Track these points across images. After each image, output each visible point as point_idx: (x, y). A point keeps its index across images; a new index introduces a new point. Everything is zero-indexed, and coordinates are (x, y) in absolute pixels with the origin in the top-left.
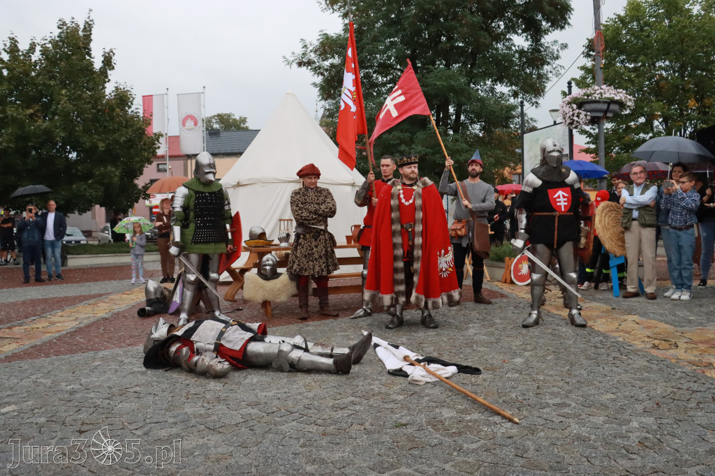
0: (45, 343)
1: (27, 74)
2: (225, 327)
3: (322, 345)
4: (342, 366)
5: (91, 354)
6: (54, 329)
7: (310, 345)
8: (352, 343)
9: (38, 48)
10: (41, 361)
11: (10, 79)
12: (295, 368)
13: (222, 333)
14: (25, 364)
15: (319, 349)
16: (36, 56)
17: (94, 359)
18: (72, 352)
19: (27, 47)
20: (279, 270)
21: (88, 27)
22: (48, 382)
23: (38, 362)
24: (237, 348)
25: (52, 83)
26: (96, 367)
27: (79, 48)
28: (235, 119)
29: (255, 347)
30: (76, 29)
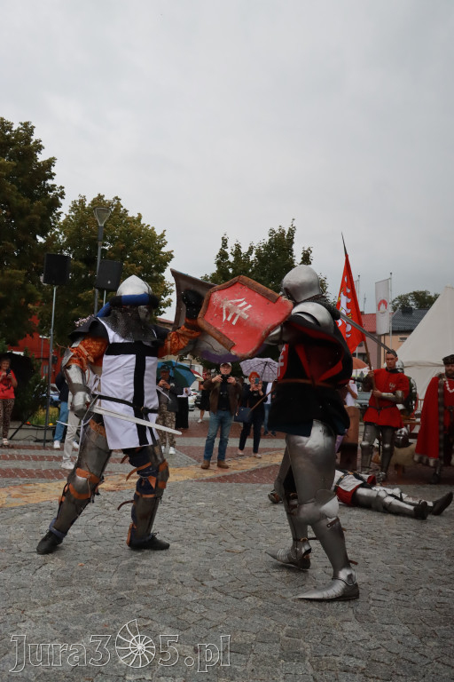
0: (231, 475)
2: (344, 476)
3: (414, 498)
4: (420, 513)
5: (258, 485)
6: (240, 467)
7: (404, 496)
8: (437, 499)
9: (254, 252)
10: (227, 485)
11: (233, 274)
12: (387, 510)
13: (341, 479)
14: (216, 485)
15: (410, 500)
16: (252, 257)
17: (258, 488)
18: (246, 482)
19: (247, 250)
20: (410, 441)
21: (292, 232)
22: (226, 495)
23: (224, 484)
24: (349, 490)
25: (262, 278)
26: (257, 492)
27: (284, 250)
28: (430, 297)
29: (363, 492)
30: (283, 234)
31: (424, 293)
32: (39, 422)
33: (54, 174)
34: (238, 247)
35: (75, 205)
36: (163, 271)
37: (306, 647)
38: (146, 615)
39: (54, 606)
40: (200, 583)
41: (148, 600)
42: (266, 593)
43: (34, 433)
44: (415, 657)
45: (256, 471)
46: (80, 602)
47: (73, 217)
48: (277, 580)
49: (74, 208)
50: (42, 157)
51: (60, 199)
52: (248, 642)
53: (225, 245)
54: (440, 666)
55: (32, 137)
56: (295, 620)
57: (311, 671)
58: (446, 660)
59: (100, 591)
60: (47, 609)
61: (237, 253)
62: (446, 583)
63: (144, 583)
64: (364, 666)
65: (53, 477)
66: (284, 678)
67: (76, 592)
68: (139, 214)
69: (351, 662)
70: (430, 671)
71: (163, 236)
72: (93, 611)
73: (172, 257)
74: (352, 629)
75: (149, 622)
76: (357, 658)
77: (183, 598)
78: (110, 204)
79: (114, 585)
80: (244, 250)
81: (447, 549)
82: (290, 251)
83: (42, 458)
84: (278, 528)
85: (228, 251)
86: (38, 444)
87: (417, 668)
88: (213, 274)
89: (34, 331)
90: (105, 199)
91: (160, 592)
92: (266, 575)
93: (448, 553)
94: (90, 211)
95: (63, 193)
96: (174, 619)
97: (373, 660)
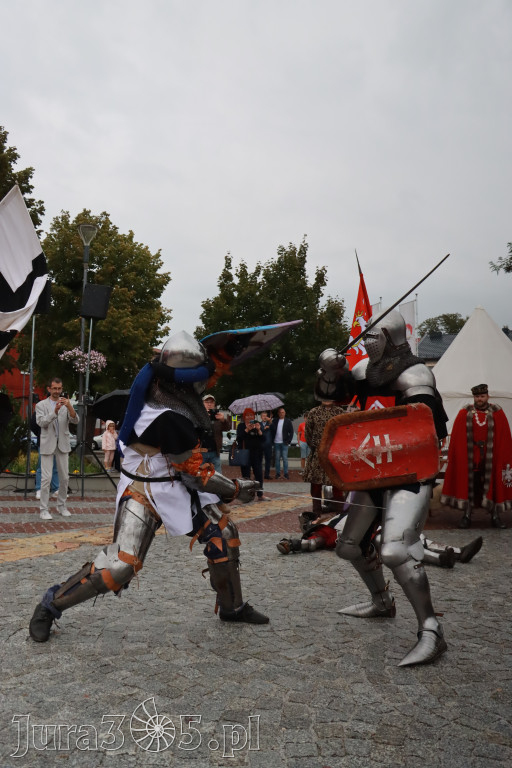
1: (253, 295)
3: (440, 544)
4: (446, 561)
5: (266, 534)
6: (247, 515)
7: (429, 542)
8: (466, 544)
9: (262, 272)
11: (239, 298)
16: (260, 279)
17: (266, 537)
18: (253, 531)
19: (254, 271)
21: (304, 249)
25: (271, 302)
26: (265, 542)
27: (295, 269)
30: (294, 252)
31: (455, 316)
32: (19, 470)
33: (32, 187)
34: (243, 267)
35: (58, 223)
36: (159, 296)
37: (312, 713)
38: (132, 683)
39: (29, 676)
40: (195, 646)
41: (136, 666)
42: (269, 654)
43: (13, 482)
44: (432, 719)
45: (265, 519)
46: (59, 671)
47: (55, 235)
48: (283, 640)
49: (56, 225)
50: (17, 168)
51: (39, 215)
52: (247, 710)
53: (228, 265)
54: (459, 727)
55: (5, 145)
56: (300, 683)
57: (315, 739)
58: (464, 720)
59: (81, 657)
60: (20, 679)
61: (243, 274)
62: (470, 637)
63: (132, 647)
64: (374, 731)
65: (33, 532)
66: (285, 748)
67: (55, 660)
68: (131, 232)
69: (361, 727)
70: (447, 733)
71: (158, 256)
72: (73, 680)
73: (169, 279)
74: (363, 691)
75: (136, 690)
76: (367, 722)
77: (176, 662)
78: (98, 220)
79: (98, 650)
80: (251, 270)
81: (474, 599)
82: (302, 271)
83: (22, 510)
84: (286, 581)
85: (233, 272)
86: (18, 494)
87: (433, 731)
88: (216, 298)
89: (13, 367)
90: (91, 215)
91: (148, 656)
92: (271, 634)
93: (475, 605)
94: (75, 228)
95: (42, 209)
96: (164, 686)
97: (384, 724)
